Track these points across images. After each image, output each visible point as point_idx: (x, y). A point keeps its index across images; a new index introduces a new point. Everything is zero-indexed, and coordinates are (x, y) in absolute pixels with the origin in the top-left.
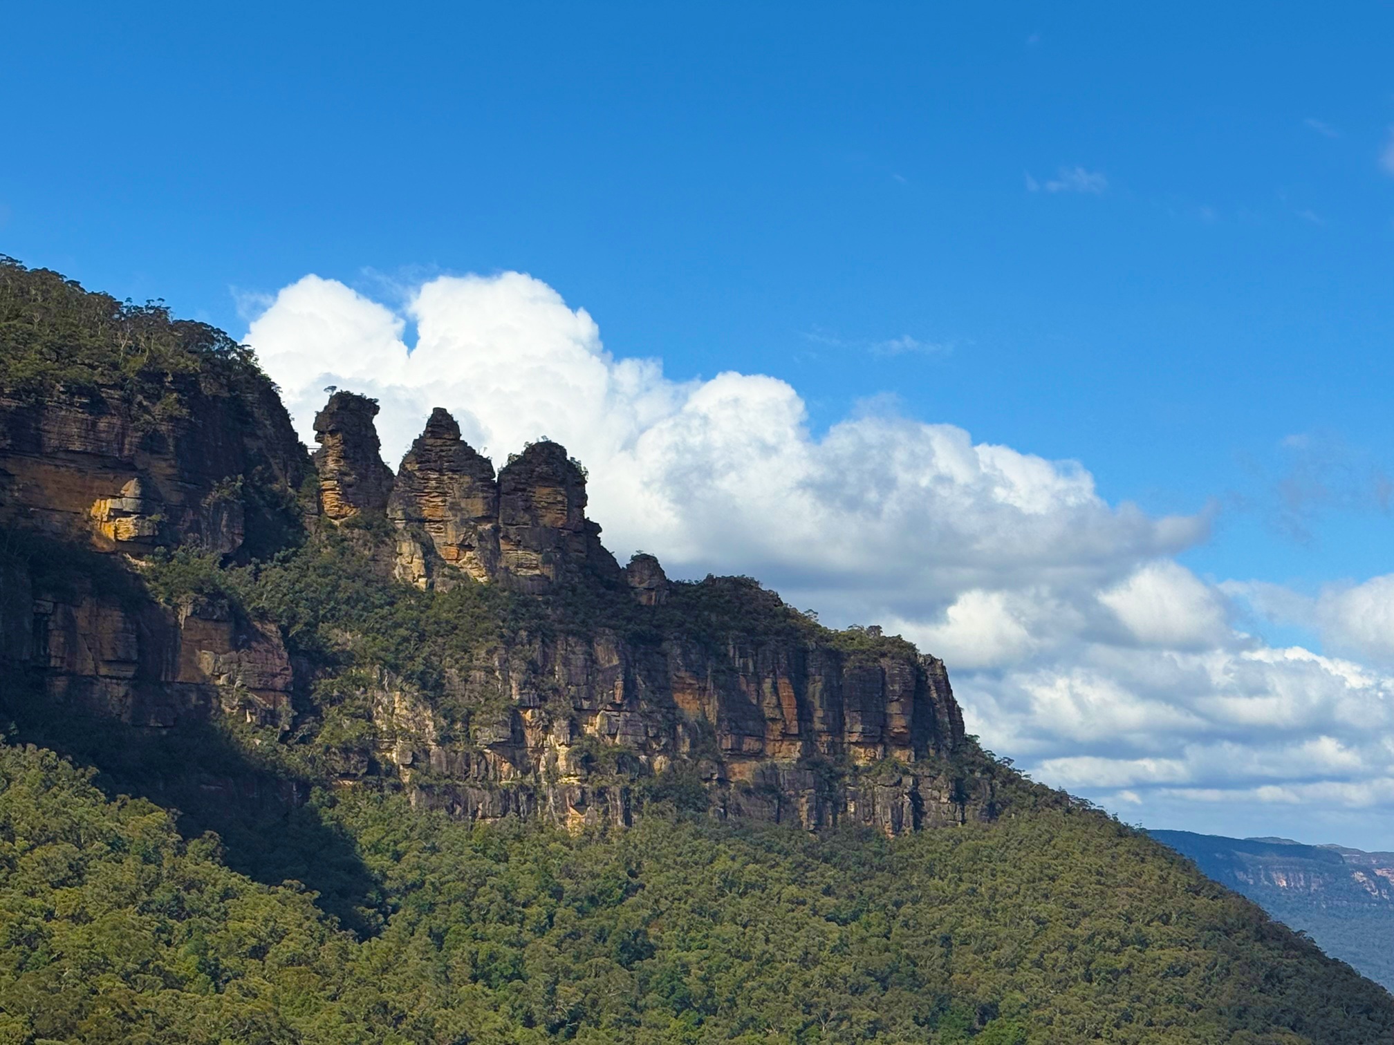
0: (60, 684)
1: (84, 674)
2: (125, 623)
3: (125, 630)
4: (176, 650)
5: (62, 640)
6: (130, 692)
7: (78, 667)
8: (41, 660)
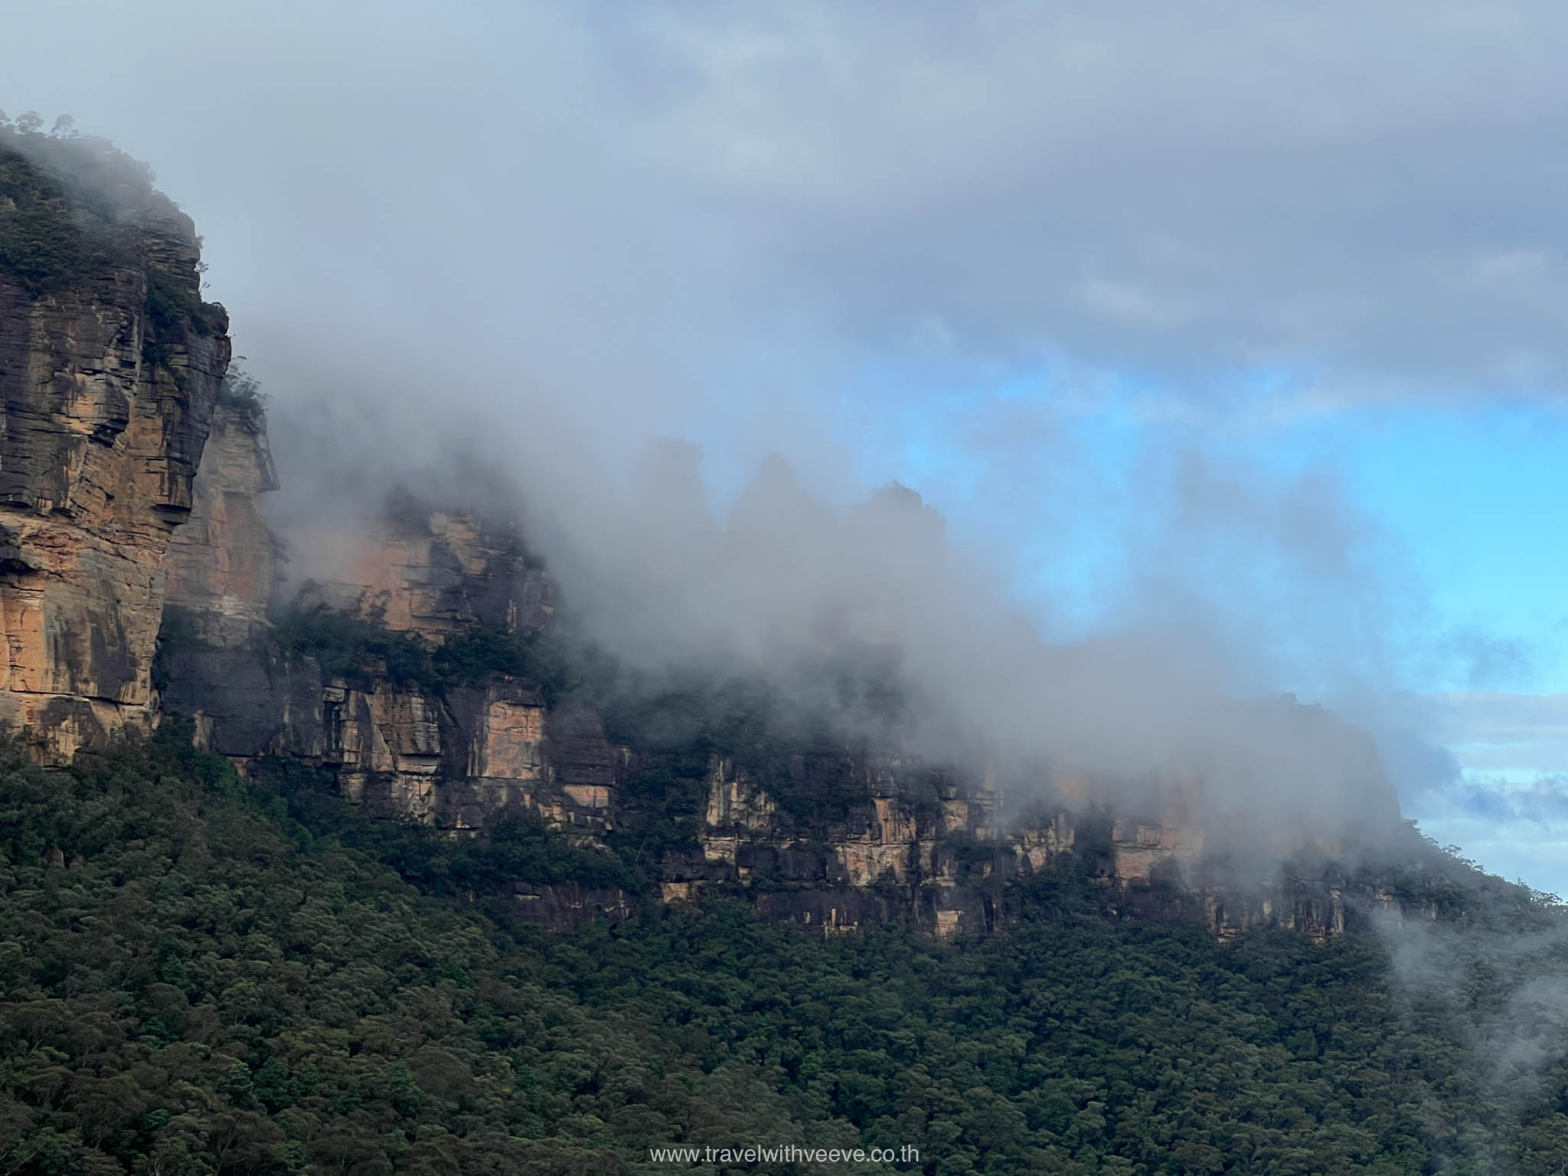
0: (355, 783)
1: (381, 769)
2: (425, 711)
3: (426, 719)
4: (483, 741)
5: (355, 732)
6: (433, 789)
7: (375, 761)
8: (334, 755)
